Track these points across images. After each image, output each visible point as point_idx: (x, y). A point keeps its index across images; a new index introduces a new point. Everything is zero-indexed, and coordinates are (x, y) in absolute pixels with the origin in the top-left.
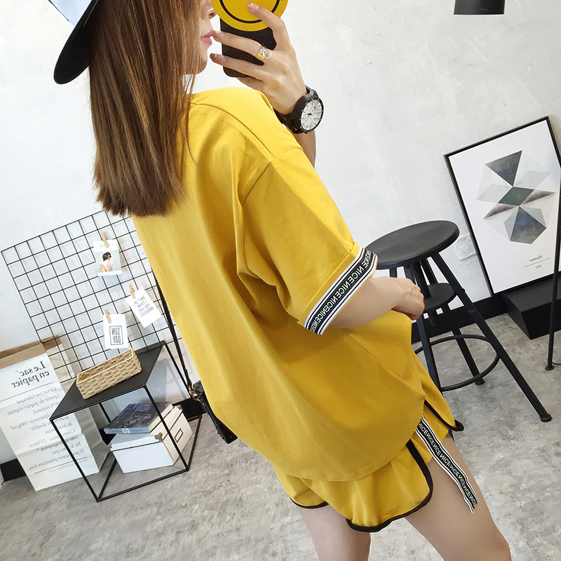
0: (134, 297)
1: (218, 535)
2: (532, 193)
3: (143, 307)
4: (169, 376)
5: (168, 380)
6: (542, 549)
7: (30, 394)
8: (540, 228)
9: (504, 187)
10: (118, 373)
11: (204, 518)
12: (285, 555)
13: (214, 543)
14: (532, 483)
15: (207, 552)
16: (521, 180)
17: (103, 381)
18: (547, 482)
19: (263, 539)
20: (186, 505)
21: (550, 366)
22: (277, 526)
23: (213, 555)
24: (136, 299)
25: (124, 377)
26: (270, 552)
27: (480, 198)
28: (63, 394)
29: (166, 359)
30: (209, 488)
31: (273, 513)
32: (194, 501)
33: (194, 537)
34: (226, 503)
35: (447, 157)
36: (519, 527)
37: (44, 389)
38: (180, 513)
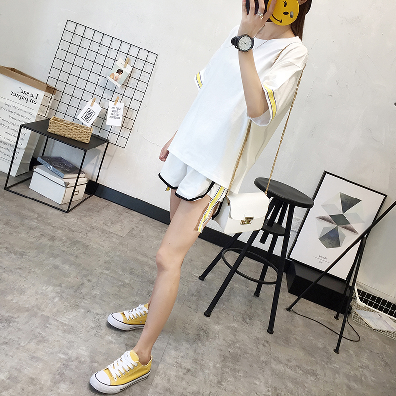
0: (115, 105)
1: (64, 252)
2: (348, 225)
3: (115, 113)
4: (94, 161)
5: (91, 162)
6: (226, 374)
7: (17, 105)
8: (338, 245)
9: (338, 210)
10: (76, 133)
11: (61, 239)
12: (94, 285)
13: (59, 253)
14: (242, 347)
15: (53, 254)
16: (349, 214)
17: (65, 130)
18: (250, 352)
19: (88, 270)
20: (56, 226)
21: (289, 309)
22: (99, 270)
23: (55, 258)
24: (115, 107)
25: (78, 138)
26: (88, 278)
27: (323, 206)
28: (33, 120)
29: (100, 151)
30: (73, 229)
31: (101, 264)
32: (61, 228)
33: (50, 243)
34: (79, 242)
35: (325, 173)
36: (223, 359)
37: (26, 110)
38: (49, 227)
